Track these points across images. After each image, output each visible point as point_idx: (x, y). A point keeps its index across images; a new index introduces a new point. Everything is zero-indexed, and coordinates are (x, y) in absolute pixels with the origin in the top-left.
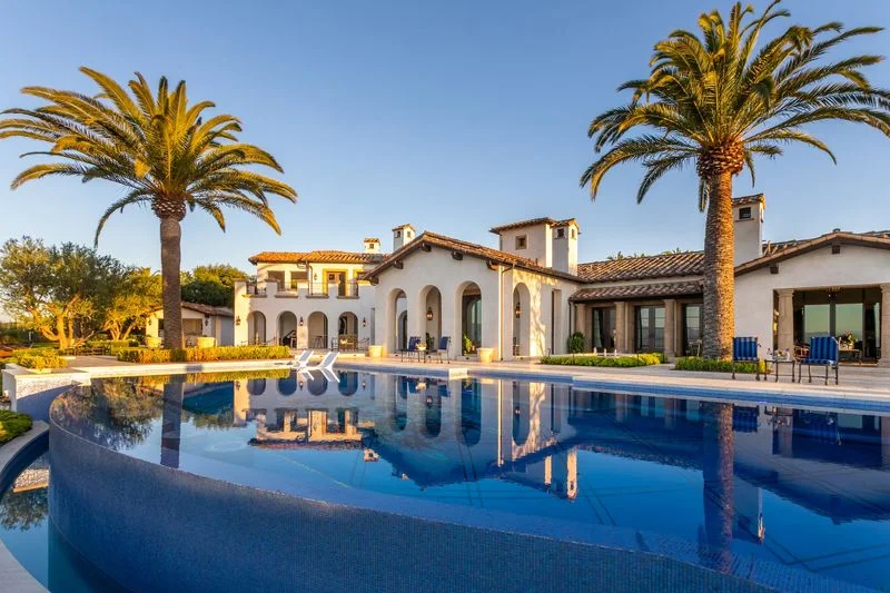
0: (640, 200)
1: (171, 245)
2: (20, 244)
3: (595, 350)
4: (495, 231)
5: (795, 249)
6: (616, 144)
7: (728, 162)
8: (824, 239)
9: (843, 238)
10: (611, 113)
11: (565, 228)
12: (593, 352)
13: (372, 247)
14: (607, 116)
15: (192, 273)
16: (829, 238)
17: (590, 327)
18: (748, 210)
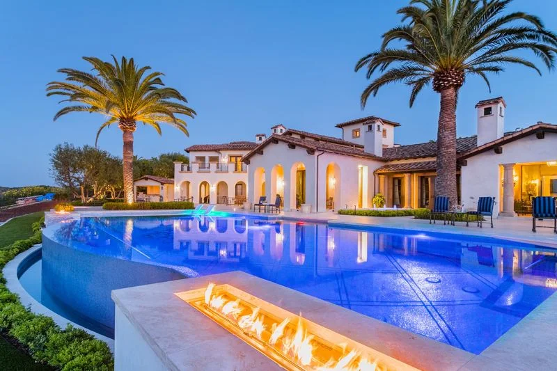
0: (411, 105)
1: (128, 145)
2: (63, 147)
3: (395, 206)
4: (340, 126)
5: (511, 136)
6: (385, 72)
7: (449, 81)
8: (531, 129)
9: (544, 128)
10: (370, 56)
11: (373, 125)
12: (393, 207)
13: (260, 139)
14: (367, 57)
15: (158, 158)
16: (534, 128)
17: (391, 190)
18: (490, 109)
